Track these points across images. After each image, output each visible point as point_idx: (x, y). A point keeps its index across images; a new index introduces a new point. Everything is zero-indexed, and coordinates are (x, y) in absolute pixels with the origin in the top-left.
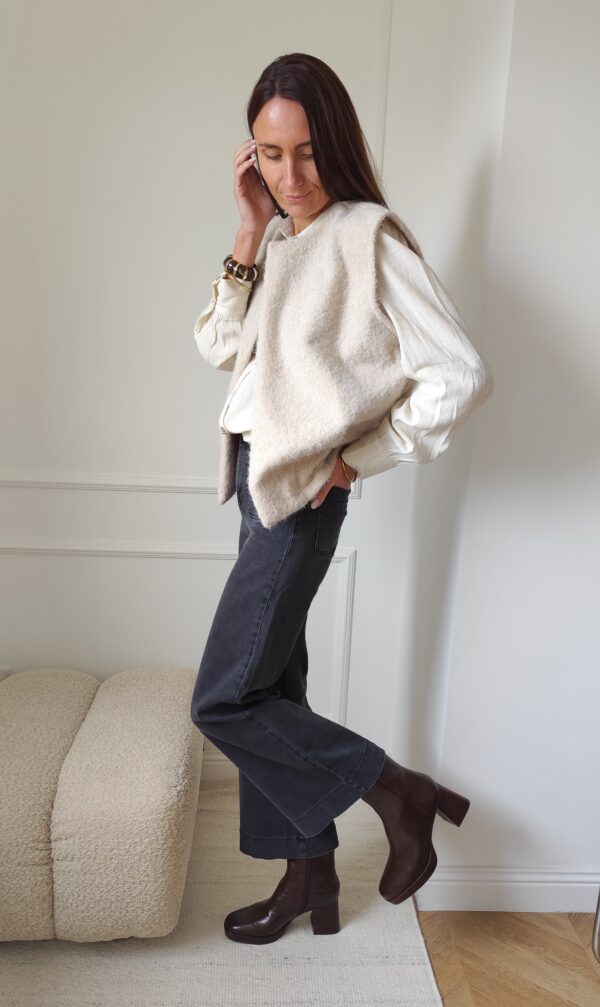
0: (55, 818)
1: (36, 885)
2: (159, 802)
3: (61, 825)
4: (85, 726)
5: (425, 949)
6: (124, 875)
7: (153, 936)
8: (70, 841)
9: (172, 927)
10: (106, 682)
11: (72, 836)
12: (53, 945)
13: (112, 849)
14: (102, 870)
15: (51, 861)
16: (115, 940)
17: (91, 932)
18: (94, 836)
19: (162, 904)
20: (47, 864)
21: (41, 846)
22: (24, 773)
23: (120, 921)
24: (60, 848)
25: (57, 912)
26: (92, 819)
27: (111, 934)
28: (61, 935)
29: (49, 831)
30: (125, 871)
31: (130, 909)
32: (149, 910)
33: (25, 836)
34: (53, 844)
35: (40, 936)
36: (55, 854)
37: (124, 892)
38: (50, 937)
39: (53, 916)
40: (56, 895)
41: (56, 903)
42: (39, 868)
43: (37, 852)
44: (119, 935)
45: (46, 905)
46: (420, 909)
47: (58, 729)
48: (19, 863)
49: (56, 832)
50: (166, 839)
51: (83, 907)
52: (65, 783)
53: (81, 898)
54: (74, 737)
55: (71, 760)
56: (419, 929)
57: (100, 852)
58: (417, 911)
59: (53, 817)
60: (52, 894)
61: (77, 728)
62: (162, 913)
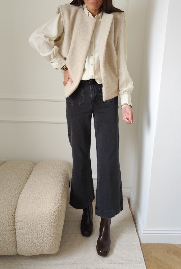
0: (16, 215)
1: (10, 237)
2: (52, 210)
3: (18, 217)
4: (28, 182)
5: (143, 258)
6: (40, 234)
7: (51, 254)
8: (22, 223)
9: (57, 251)
10: (37, 165)
11: (22, 221)
12: (17, 257)
13: (36, 226)
14: (32, 233)
15: (15, 229)
16: (38, 255)
17: (29, 253)
18: (29, 221)
19: (53, 244)
20: (14, 230)
21: (12, 224)
22: (6, 199)
23: (39, 250)
24: (18, 225)
25: (18, 246)
26: (29, 215)
27: (36, 253)
28: (19, 253)
29: (14, 219)
30: (40, 233)
31: (42, 246)
32: (49, 246)
33: (6, 221)
34: (16, 224)
35: (12, 254)
36: (16, 227)
37: (40, 240)
38: (15, 254)
39: (16, 247)
40: (17, 241)
41: (17, 243)
42: (11, 232)
43: (10, 227)
44: (39, 254)
45: (14, 244)
46: (141, 243)
47: (19, 183)
48: (4, 231)
49: (17, 219)
50: (54, 222)
51: (26, 245)
52: (20, 203)
53: (25, 242)
54: (24, 185)
55: (23, 195)
56: (141, 250)
57: (31, 227)
58: (141, 244)
59: (16, 214)
60: (16, 240)
61: (26, 182)
62: (53, 247)
